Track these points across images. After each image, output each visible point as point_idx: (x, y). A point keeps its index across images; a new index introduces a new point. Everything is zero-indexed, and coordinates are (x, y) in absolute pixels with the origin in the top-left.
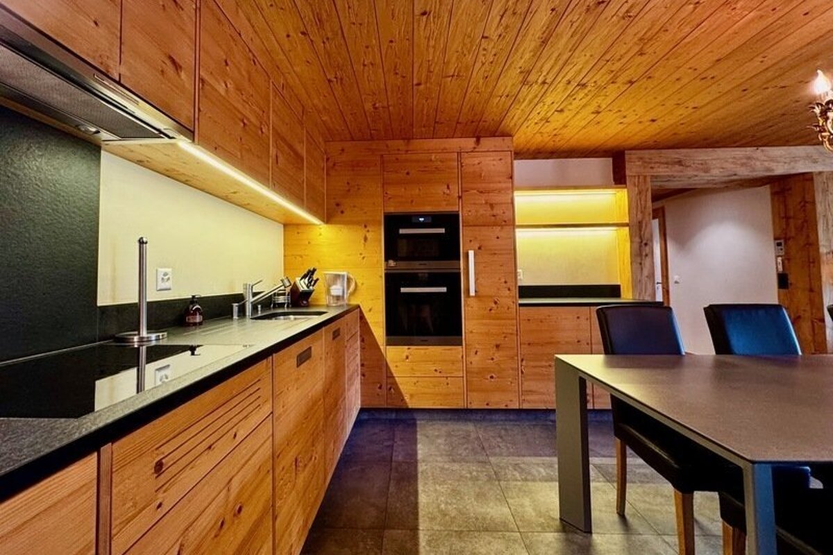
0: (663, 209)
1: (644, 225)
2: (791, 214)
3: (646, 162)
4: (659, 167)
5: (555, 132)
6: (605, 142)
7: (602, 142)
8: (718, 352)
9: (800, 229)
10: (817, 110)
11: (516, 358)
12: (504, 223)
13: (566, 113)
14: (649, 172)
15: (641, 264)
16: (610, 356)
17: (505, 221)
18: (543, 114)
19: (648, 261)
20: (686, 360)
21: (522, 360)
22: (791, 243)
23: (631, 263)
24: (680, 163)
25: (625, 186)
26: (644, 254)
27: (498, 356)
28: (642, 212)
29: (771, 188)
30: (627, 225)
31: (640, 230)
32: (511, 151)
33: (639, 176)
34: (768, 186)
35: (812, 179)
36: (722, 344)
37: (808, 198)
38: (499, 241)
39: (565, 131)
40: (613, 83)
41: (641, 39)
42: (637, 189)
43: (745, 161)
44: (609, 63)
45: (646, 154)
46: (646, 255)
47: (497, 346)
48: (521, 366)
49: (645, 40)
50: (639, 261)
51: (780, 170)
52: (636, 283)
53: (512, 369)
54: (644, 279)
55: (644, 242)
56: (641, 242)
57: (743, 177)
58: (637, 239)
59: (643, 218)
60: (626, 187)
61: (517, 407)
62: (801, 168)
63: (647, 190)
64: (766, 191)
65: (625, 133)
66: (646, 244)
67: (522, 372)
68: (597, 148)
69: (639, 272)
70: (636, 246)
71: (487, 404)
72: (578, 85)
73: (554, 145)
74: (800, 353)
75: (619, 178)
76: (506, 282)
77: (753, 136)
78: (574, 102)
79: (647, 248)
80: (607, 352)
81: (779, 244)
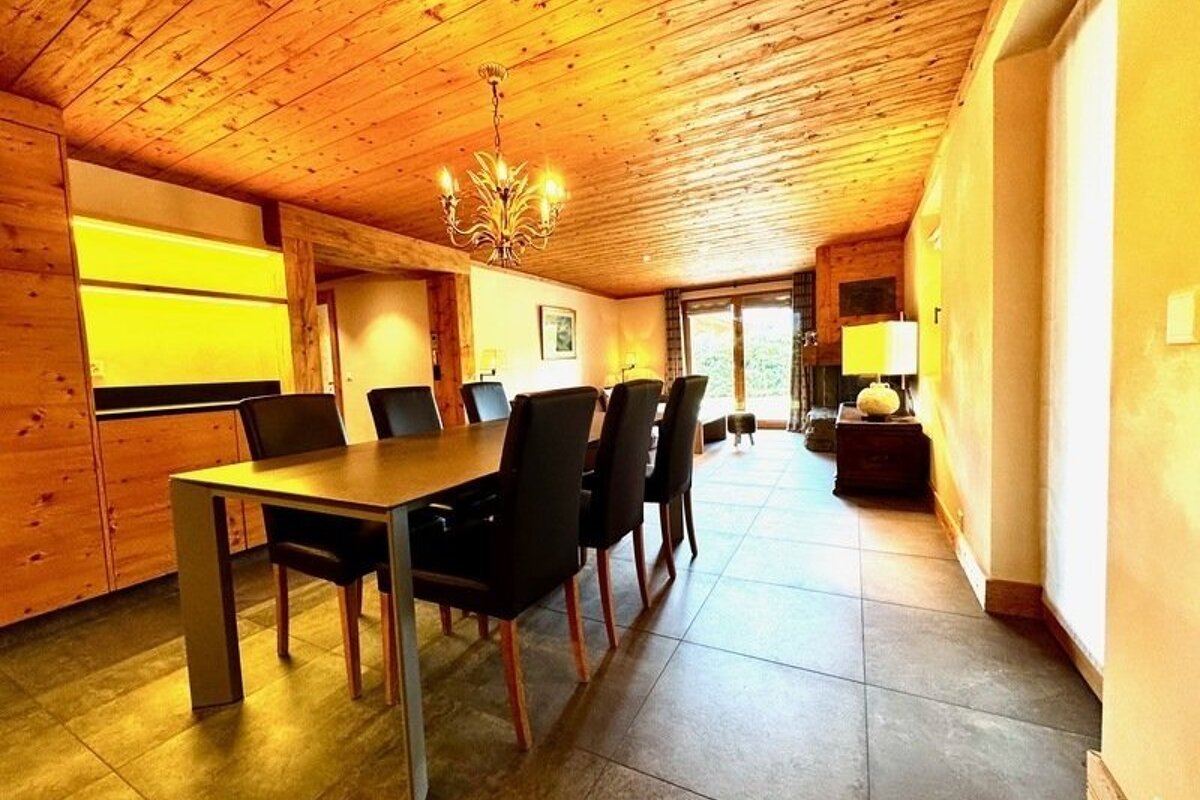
0: (331, 292)
1: (307, 305)
2: (441, 310)
3: (306, 225)
4: (322, 235)
5: (159, 134)
6: (247, 180)
7: (244, 178)
8: (381, 436)
9: (447, 324)
10: (444, 201)
11: (97, 510)
12: (48, 269)
13: (177, 109)
14: (312, 239)
15: (304, 353)
16: (261, 461)
17: (51, 266)
18: (128, 90)
19: (312, 349)
20: (350, 449)
21: (110, 511)
22: (441, 336)
23: (293, 352)
24: (345, 235)
25: (278, 248)
26: (308, 340)
27: (47, 516)
28: (303, 287)
29: (427, 283)
30: (284, 302)
31: (302, 310)
32: (59, 136)
33: (298, 241)
34: (424, 281)
35: (453, 279)
36: (383, 428)
37: (452, 297)
38: (36, 302)
39: (176, 138)
40: (251, 92)
41: (285, 48)
42: (296, 256)
43: (405, 250)
44: (243, 58)
45: (307, 214)
46: (311, 342)
47: (47, 498)
48: (109, 520)
49: (291, 52)
50: (302, 349)
51: (433, 266)
52: (299, 376)
53: (87, 531)
54: (310, 372)
55: (308, 325)
56: (304, 325)
57: (404, 267)
58: (299, 322)
59: (305, 295)
60: (281, 251)
61: (104, 590)
62: (447, 267)
63: (309, 260)
64: (423, 284)
65: (277, 175)
66: (310, 329)
67: (112, 530)
68: (235, 185)
69: (303, 364)
70: (298, 329)
71: (28, 611)
72: (195, 69)
73: (159, 156)
74: (442, 427)
75: (272, 237)
76: (60, 379)
77: (411, 225)
78: (190, 95)
79: (312, 334)
80: (255, 457)
81: (433, 338)
